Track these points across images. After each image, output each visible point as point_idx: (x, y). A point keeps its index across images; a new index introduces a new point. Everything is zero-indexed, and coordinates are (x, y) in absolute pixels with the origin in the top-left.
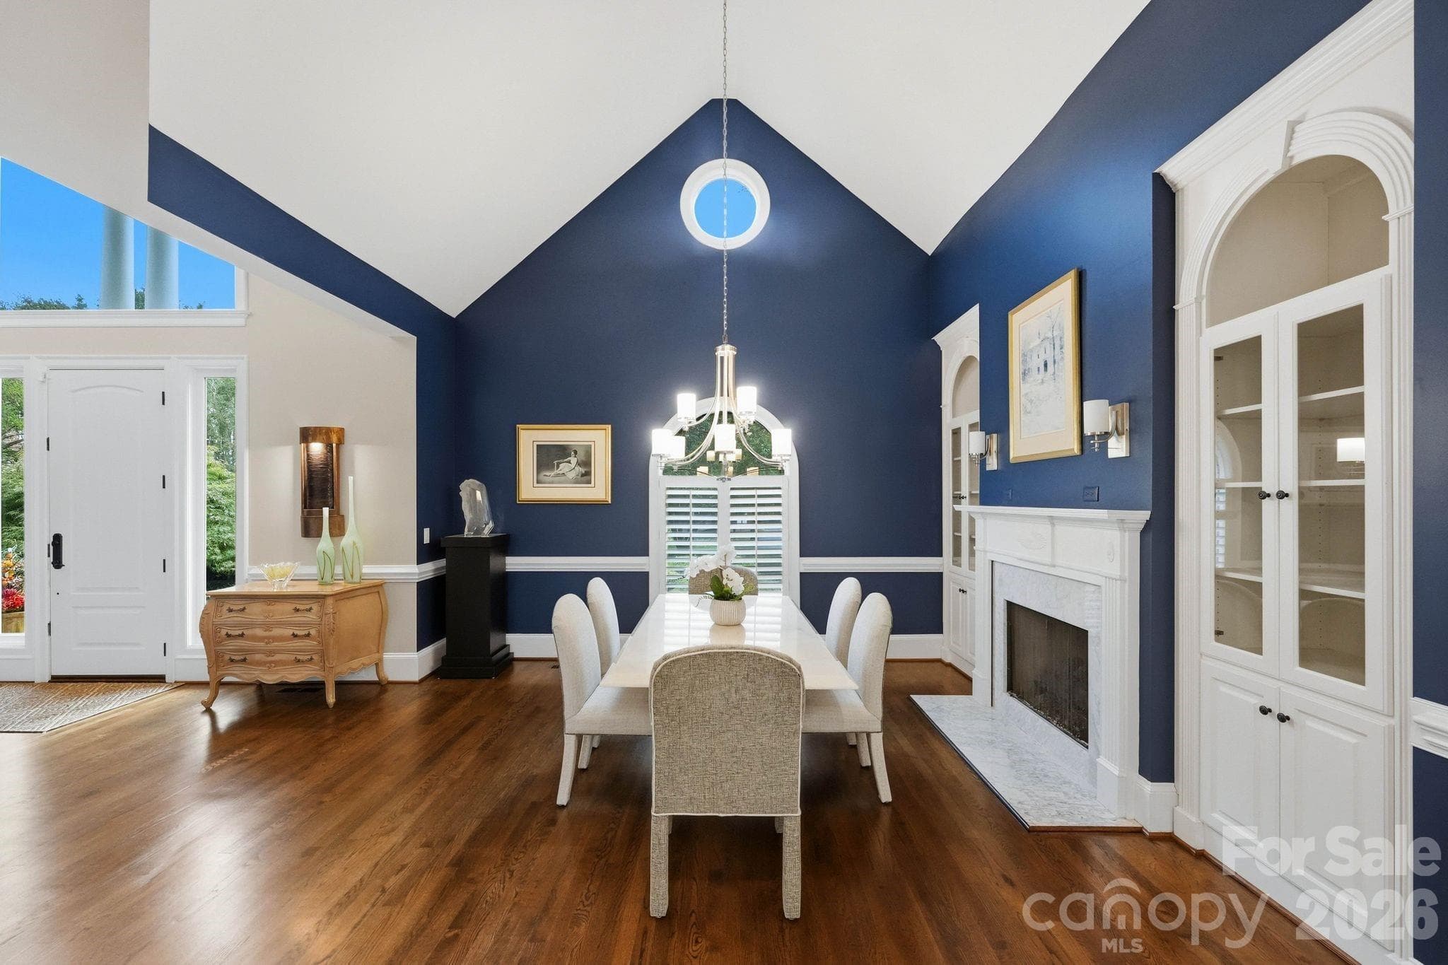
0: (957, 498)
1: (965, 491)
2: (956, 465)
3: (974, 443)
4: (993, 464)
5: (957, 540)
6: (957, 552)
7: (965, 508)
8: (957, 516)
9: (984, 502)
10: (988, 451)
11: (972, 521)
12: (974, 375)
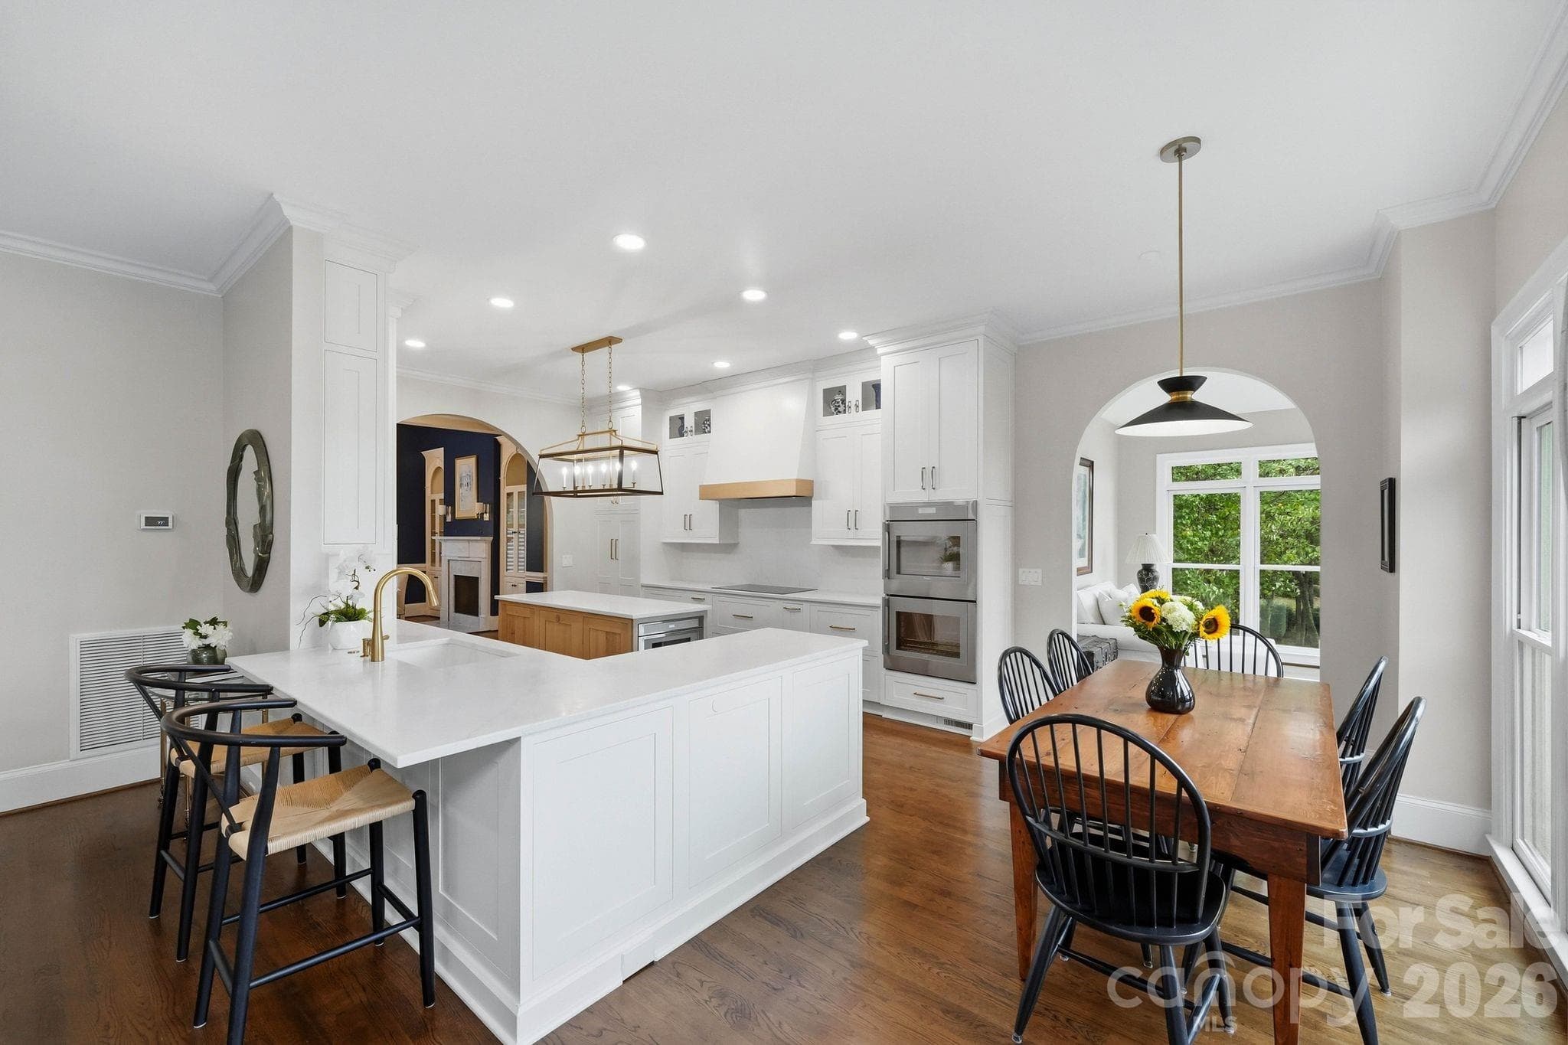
0: (433, 534)
1: (437, 530)
2: (433, 518)
3: (441, 509)
4: (449, 519)
5: (433, 555)
6: (433, 561)
7: (437, 538)
8: (433, 541)
9: (445, 535)
10: (447, 513)
11: (440, 543)
12: (441, 476)
